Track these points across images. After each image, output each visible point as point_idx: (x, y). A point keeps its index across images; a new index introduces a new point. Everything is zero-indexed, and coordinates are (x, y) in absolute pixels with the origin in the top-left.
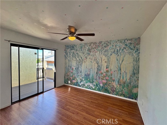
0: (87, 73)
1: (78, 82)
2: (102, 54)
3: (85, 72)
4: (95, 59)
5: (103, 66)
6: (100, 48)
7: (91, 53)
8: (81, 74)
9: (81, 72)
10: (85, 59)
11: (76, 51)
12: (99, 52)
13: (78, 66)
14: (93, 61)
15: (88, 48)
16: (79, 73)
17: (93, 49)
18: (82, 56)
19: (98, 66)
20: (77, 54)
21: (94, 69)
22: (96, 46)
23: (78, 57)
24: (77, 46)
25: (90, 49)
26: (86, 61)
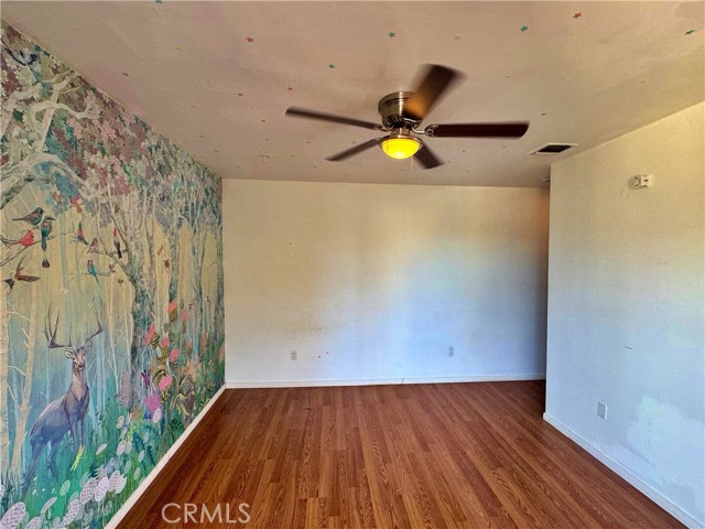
0: (57, 403)
2: (150, 210)
3: (36, 403)
4: (118, 246)
5: (157, 294)
6: (140, 166)
7: (87, 183)
12: (136, 193)
14: (103, 262)
15: (51, 106)
17: (104, 153)
19: (140, 297)
21: (119, 325)
22: (118, 134)
25: (73, 143)
26: (46, 264)
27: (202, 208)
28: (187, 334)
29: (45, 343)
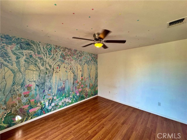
0: (61, 87)
1: (43, 106)
2: (77, 63)
3: (58, 86)
4: (71, 68)
5: (78, 75)
6: (75, 57)
7: (66, 60)
8: (50, 91)
9: (50, 88)
10: (57, 68)
11: (36, 53)
12: (74, 61)
13: (45, 80)
14: (68, 70)
15: (61, 53)
16: (46, 91)
17: (68, 56)
18: (52, 64)
19: (75, 76)
20: (41, 59)
21: (70, 79)
22: (71, 53)
23: (43, 65)
24: (39, 45)
25: (64, 56)
26: (60, 71)
27: (91, 61)
28: (86, 83)
29: (59, 80)
